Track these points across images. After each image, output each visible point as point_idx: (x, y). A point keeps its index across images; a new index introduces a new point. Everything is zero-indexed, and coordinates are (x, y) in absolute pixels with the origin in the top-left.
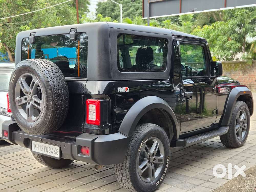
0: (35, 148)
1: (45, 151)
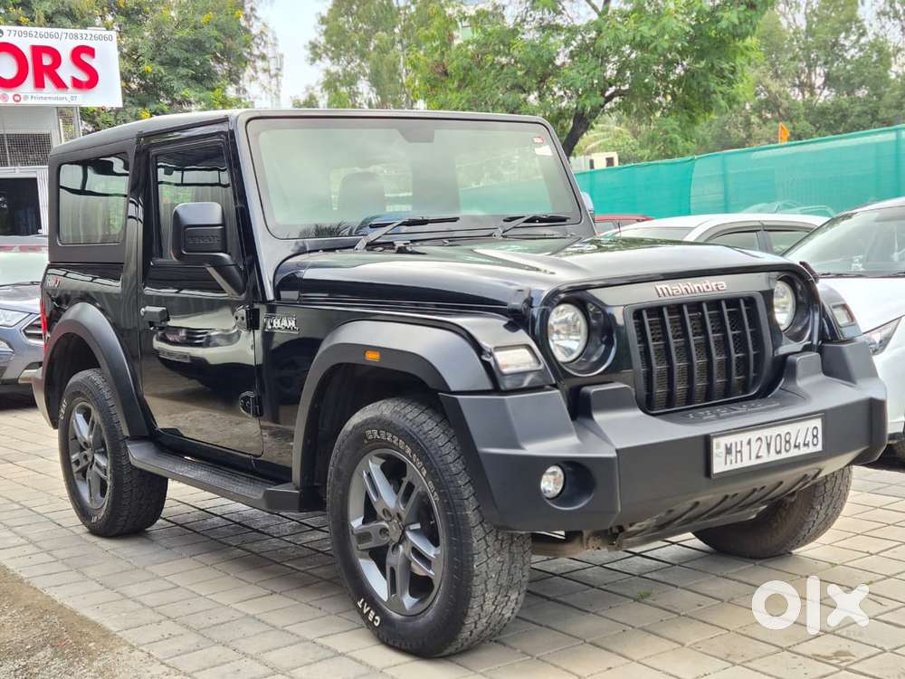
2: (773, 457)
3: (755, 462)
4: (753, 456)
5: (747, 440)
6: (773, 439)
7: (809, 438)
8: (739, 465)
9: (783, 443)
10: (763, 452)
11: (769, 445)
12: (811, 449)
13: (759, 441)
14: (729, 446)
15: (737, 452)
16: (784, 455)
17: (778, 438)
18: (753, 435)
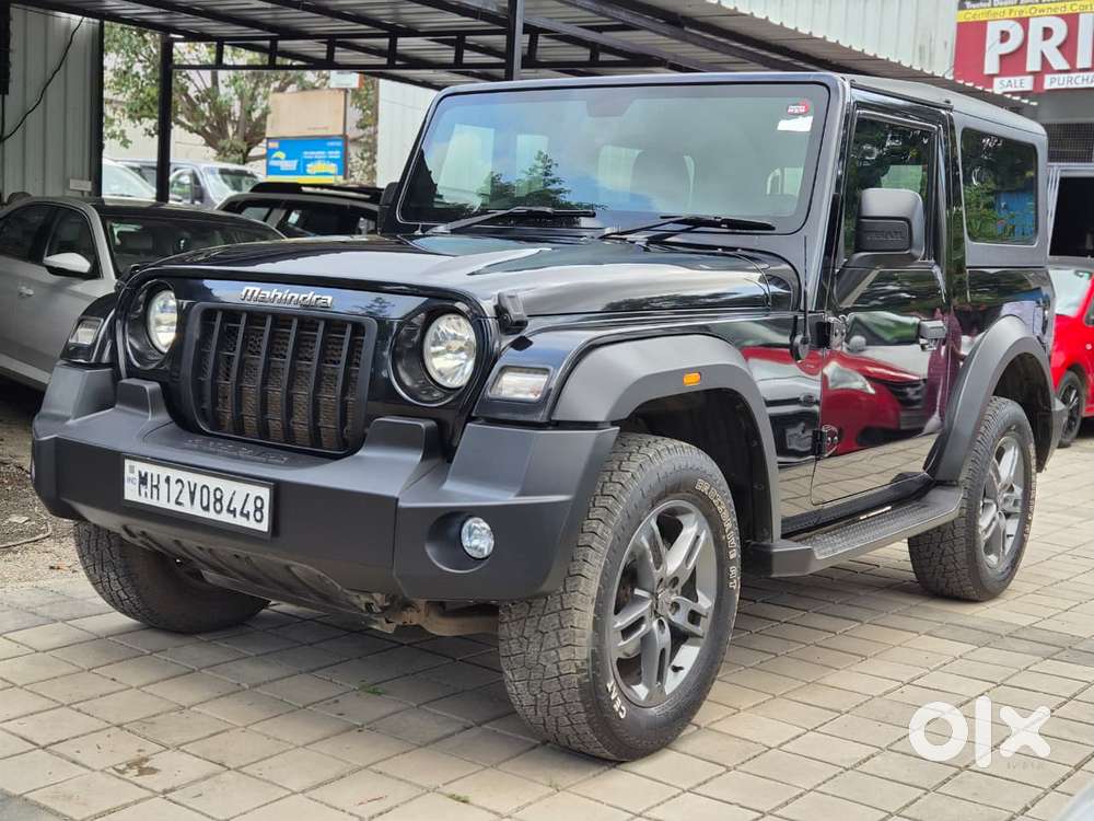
2: (197, 511)
3: (172, 506)
4: (173, 499)
5: (165, 477)
6: (198, 489)
7: (250, 508)
8: (154, 502)
9: (212, 500)
10: (185, 498)
11: (192, 494)
12: (251, 524)
13: (180, 484)
14: (143, 475)
15: (152, 486)
16: (211, 515)
17: (205, 490)
18: (175, 474)
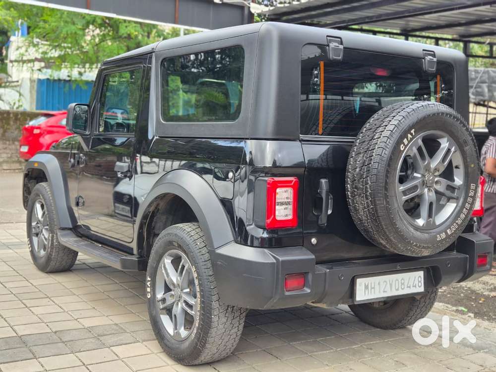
0: (367, 292)
1: (391, 289)
